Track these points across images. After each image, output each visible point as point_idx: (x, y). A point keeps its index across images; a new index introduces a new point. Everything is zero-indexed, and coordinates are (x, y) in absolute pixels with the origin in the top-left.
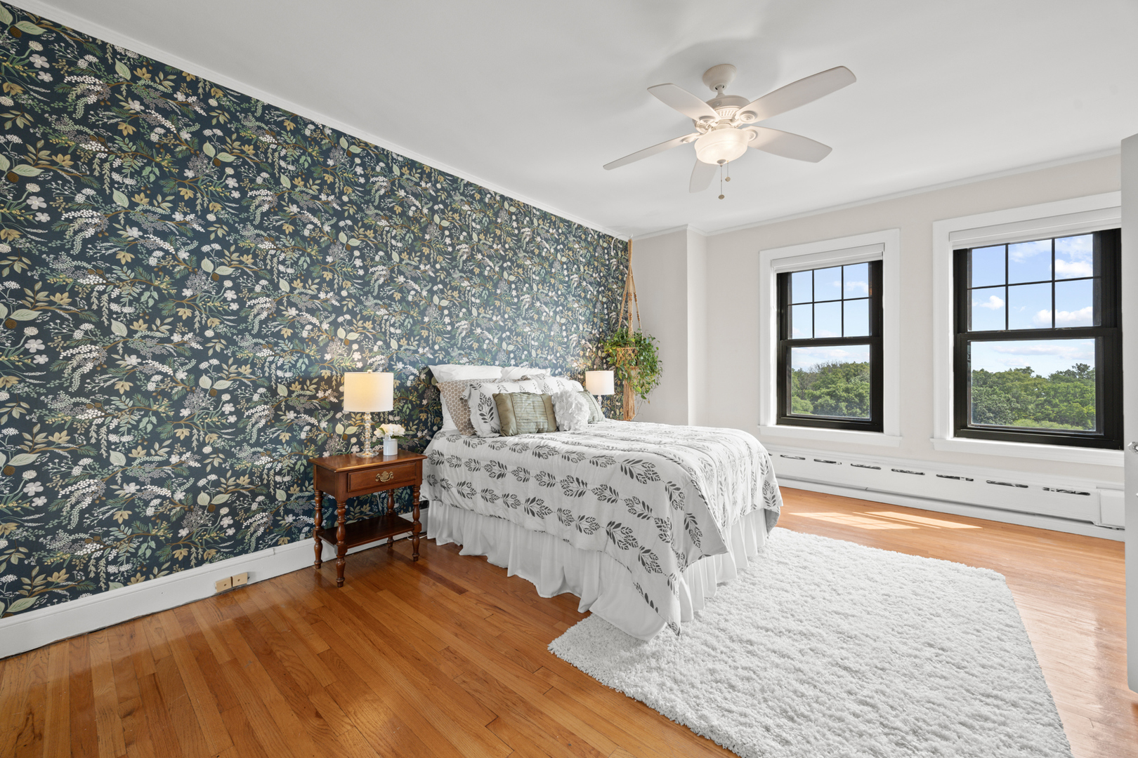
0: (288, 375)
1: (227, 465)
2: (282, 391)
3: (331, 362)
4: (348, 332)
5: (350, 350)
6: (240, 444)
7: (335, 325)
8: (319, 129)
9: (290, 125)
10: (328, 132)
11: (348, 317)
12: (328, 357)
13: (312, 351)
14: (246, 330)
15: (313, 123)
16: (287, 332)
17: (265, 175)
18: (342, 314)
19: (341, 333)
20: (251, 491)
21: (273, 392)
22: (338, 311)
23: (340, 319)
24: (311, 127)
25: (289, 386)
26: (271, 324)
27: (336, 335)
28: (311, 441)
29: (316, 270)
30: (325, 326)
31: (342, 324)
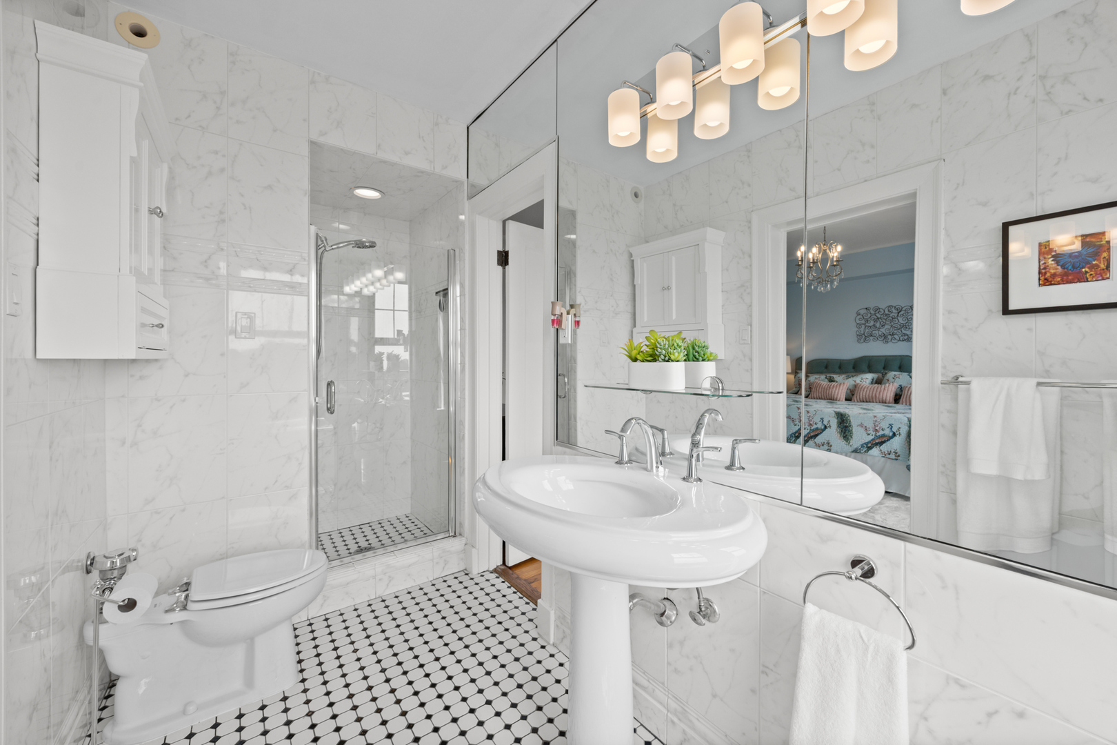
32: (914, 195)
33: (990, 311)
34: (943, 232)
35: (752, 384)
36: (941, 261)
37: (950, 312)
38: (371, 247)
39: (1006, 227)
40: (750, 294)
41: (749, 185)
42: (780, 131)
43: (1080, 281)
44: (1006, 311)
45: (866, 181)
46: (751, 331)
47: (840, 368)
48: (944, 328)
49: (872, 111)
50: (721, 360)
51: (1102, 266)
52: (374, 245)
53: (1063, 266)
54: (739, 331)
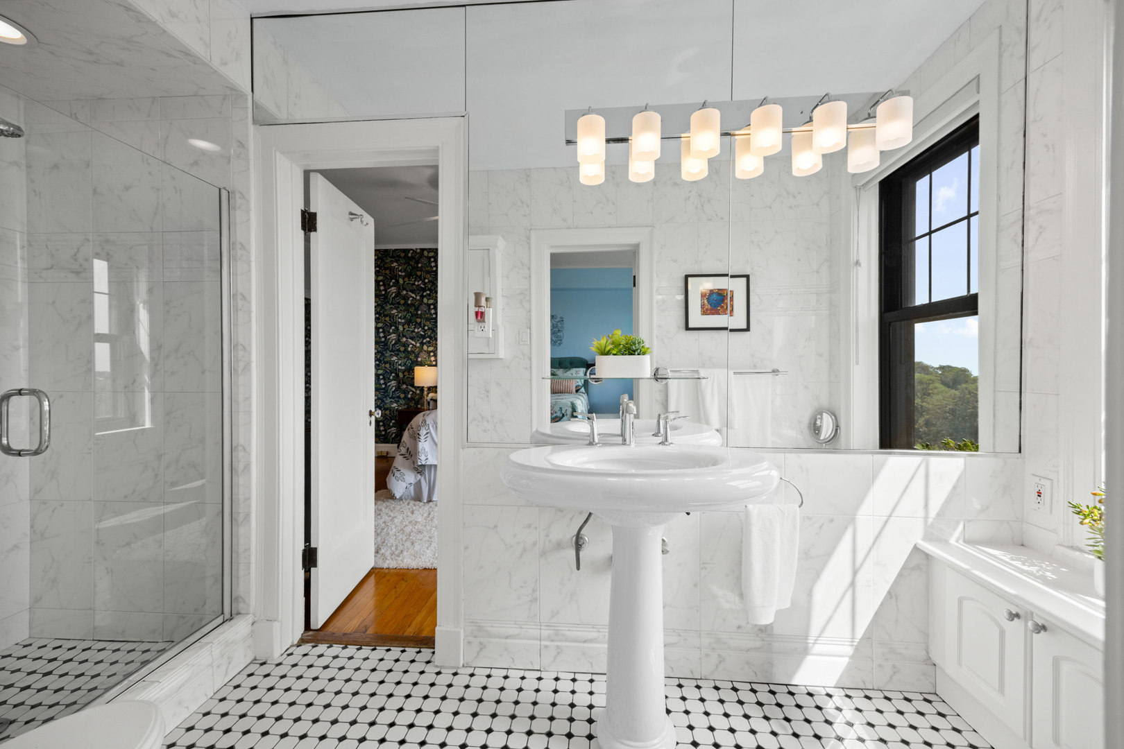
0: (403, 368)
1: (382, 405)
2: (401, 375)
3: (421, 361)
4: (428, 347)
5: (429, 356)
6: (386, 397)
7: (422, 344)
8: (414, 251)
9: (403, 255)
10: (418, 251)
11: (428, 339)
12: (419, 359)
13: (412, 357)
14: (387, 349)
15: (412, 249)
16: (402, 349)
17: (394, 281)
18: (425, 338)
19: (425, 347)
20: (390, 417)
21: (397, 375)
22: (423, 337)
23: (425, 341)
24: (411, 252)
25: (403, 373)
26: (396, 346)
27: (423, 348)
28: (412, 399)
29: (413, 318)
30: (418, 345)
31: (425, 343)
32: (637, 246)
33: (679, 327)
34: (655, 275)
35: (531, 380)
36: (655, 293)
37: (659, 326)
38: (13, 135)
39: (687, 277)
40: (530, 301)
41: (528, 206)
42: (555, 168)
43: (717, 314)
44: (687, 328)
45: (609, 227)
46: (530, 333)
47: (560, 364)
48: (657, 336)
49: (613, 178)
50: (501, 359)
51: (725, 307)
52: (19, 133)
53: (711, 305)
54: (519, 333)
